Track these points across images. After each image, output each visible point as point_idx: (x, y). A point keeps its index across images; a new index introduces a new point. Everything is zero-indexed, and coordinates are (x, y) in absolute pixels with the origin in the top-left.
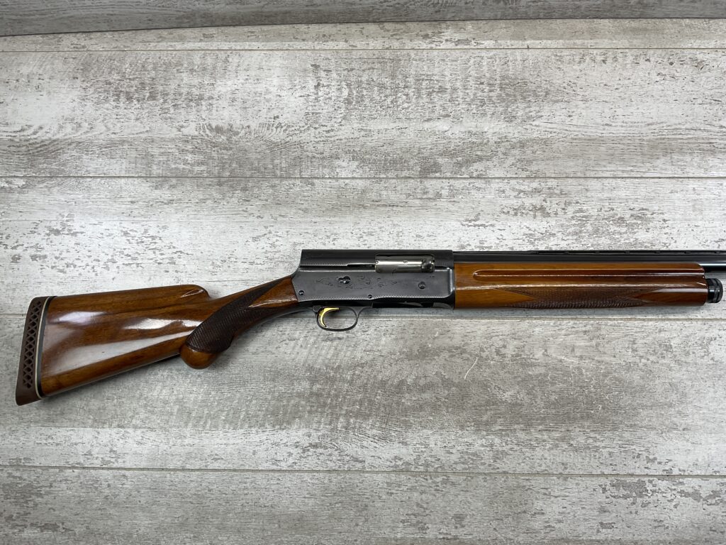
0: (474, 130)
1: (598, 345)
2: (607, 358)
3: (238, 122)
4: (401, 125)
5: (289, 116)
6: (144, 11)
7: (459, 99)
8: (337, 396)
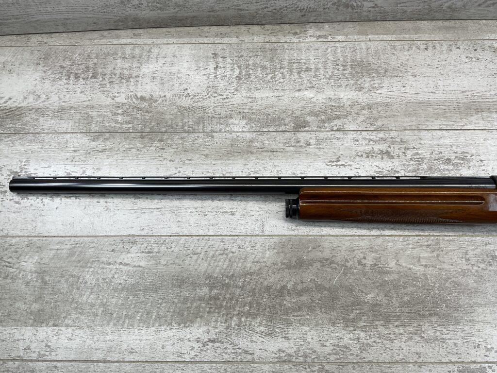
0: (333, 97)
1: (438, 256)
2: (446, 266)
3: (157, 93)
4: (278, 94)
5: (195, 88)
6: (91, 16)
7: (321, 76)
8: (231, 299)
